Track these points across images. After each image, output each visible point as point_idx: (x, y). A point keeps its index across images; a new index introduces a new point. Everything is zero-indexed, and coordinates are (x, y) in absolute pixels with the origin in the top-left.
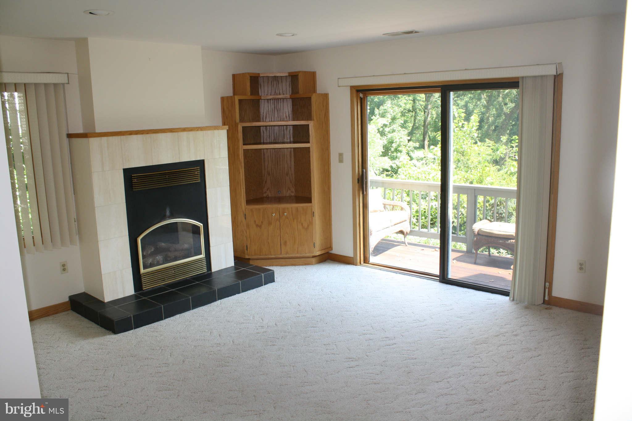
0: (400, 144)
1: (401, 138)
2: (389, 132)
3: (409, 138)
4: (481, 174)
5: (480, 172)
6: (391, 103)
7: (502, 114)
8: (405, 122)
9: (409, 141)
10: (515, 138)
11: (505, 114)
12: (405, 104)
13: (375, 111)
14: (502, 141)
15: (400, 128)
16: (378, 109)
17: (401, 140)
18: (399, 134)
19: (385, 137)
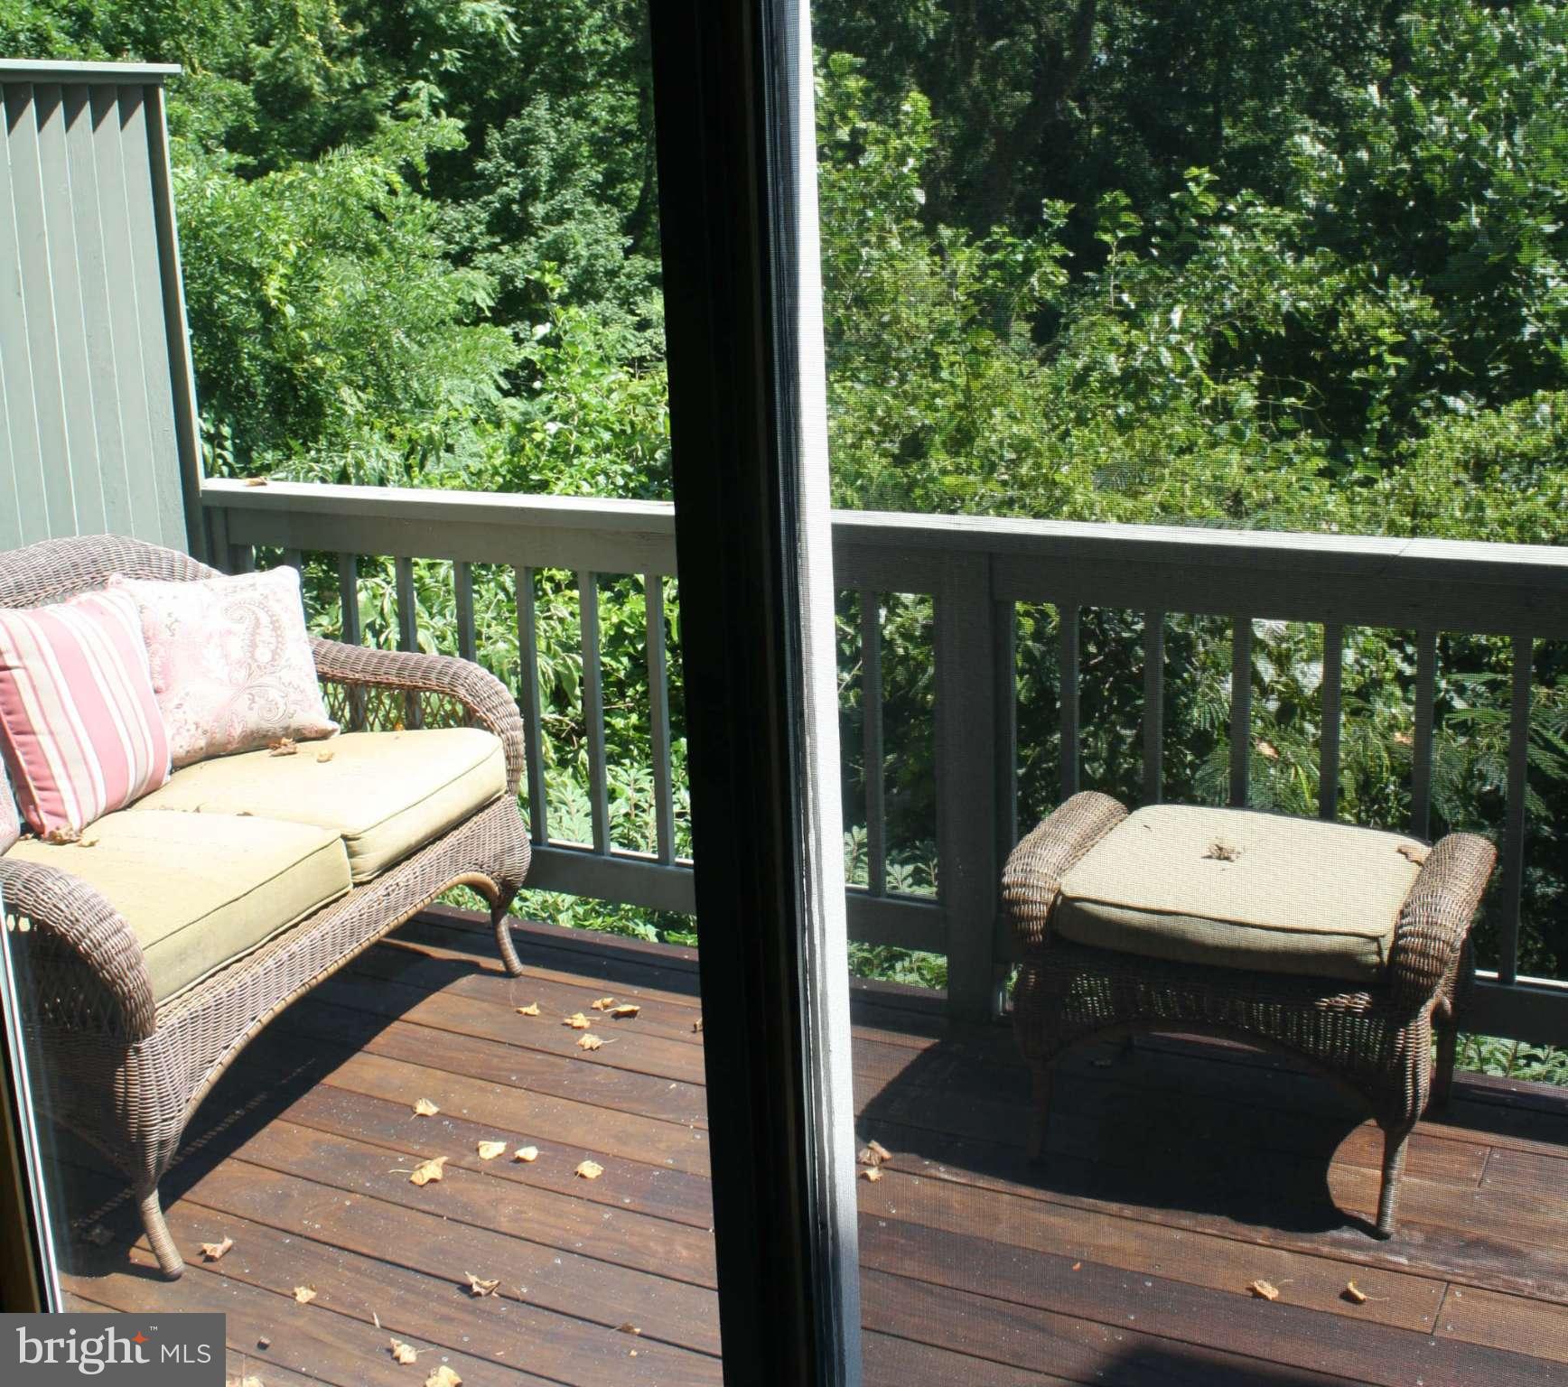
0: (593, 265)
1: (597, 241)
2: (548, 219)
3: (628, 241)
4: (960, 398)
5: (953, 385)
6: (551, 109)
7: (986, 136)
8: (612, 178)
9: (628, 252)
10: (1115, 200)
11: (996, 132)
12: (613, 110)
13: (488, 138)
14: (1047, 224)
15: (590, 205)
16: (500, 128)
17: (599, 249)
18: (589, 227)
19: (533, 239)
